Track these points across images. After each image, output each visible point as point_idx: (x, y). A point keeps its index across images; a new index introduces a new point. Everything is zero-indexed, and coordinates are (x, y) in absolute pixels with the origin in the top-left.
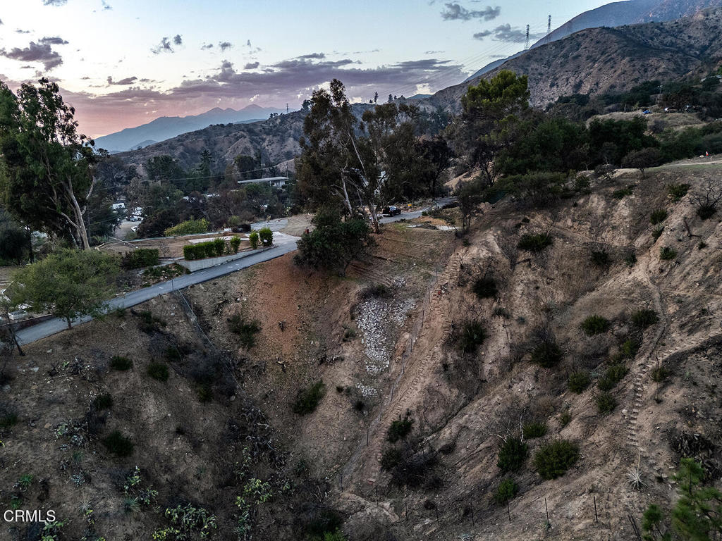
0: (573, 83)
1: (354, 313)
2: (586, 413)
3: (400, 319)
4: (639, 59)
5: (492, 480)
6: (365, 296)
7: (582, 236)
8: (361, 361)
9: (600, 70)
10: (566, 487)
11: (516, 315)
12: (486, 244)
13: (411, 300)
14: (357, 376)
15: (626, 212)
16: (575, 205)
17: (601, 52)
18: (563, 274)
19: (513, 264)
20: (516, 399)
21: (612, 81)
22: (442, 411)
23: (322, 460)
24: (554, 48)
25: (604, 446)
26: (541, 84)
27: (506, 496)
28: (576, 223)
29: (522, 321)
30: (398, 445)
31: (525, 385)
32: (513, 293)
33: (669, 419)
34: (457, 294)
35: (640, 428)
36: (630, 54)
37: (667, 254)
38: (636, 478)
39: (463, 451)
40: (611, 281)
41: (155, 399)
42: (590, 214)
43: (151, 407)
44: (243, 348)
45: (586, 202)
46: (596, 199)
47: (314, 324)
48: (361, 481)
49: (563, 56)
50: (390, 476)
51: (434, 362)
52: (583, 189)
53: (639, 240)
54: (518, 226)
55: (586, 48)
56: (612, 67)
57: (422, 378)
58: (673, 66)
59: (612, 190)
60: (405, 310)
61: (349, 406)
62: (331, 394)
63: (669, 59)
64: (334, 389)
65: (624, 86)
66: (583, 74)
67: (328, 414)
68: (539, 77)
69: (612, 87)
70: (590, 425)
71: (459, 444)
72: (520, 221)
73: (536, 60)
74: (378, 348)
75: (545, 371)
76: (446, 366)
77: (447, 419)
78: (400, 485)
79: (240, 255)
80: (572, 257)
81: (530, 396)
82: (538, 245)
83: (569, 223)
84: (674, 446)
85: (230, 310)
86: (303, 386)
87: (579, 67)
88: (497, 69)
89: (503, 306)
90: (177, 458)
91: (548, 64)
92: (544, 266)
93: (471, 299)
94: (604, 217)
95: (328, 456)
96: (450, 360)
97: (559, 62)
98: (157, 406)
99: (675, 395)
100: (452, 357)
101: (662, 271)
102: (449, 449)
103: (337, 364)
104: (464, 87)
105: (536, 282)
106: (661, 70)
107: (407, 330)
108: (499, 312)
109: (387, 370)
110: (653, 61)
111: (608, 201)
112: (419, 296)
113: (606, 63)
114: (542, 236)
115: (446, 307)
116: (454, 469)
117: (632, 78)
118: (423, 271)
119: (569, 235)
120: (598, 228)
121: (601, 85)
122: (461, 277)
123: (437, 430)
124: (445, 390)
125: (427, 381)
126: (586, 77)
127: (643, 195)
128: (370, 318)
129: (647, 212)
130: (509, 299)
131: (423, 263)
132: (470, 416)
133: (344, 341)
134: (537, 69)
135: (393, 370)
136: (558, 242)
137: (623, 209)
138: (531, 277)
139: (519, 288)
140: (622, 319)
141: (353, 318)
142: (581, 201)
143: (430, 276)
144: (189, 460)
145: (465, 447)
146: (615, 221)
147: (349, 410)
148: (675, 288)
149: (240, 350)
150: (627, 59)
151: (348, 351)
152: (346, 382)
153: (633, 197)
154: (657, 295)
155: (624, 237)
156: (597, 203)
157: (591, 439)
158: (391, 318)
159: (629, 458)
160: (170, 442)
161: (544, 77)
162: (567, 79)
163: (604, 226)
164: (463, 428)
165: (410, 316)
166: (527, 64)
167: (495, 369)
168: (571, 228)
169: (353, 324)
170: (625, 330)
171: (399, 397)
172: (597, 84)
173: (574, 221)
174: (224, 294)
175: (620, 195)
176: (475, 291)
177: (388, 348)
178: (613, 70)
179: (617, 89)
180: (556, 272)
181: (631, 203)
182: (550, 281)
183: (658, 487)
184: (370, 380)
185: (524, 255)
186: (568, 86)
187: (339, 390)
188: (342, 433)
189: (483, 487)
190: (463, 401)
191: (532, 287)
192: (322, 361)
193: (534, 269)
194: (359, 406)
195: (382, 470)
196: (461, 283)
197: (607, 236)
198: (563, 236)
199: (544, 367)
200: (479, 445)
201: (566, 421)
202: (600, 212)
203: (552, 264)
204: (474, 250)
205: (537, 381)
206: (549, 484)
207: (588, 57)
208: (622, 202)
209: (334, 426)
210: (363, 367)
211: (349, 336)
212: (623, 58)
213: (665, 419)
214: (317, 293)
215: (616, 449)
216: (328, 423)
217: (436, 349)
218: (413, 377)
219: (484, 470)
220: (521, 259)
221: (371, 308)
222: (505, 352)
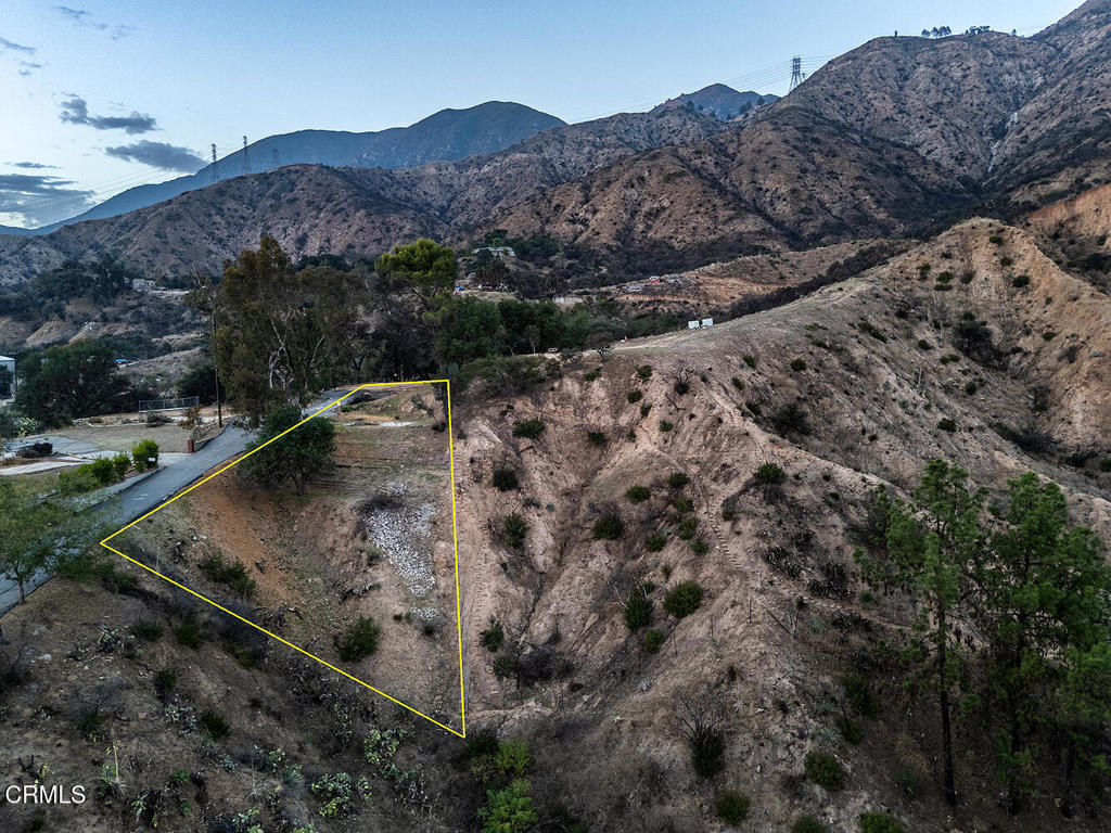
0: (293, 236)
1: (362, 531)
2: (685, 559)
3: (423, 529)
4: (378, 213)
5: (626, 642)
6: (367, 509)
7: (569, 419)
8: (401, 585)
9: (329, 222)
10: (709, 613)
11: (544, 503)
12: (483, 434)
13: (428, 506)
14: (406, 600)
15: (602, 393)
16: (552, 389)
17: (325, 198)
18: (568, 458)
19: (518, 454)
20: (598, 576)
21: (348, 239)
22: (519, 611)
23: (417, 698)
24: (256, 183)
25: (718, 576)
26: (245, 232)
27: (653, 646)
28: (559, 407)
29: (550, 508)
30: (501, 652)
31: (601, 559)
32: (533, 481)
33: (753, 543)
34: (475, 490)
35: (736, 556)
36: (364, 206)
37: (665, 427)
38: (758, 586)
39: (571, 635)
40: (617, 457)
41: (203, 671)
42: (569, 397)
43: (205, 682)
44: (241, 598)
45: (561, 386)
46: (569, 383)
47: (294, 559)
48: (486, 698)
49: (273, 196)
50: (514, 681)
51: (488, 565)
52: (555, 372)
53: (622, 418)
54: (504, 413)
55: (303, 189)
56: (345, 221)
57: (486, 584)
58: (418, 228)
59: (580, 373)
60: (425, 518)
61: (416, 634)
62: (389, 627)
63: (412, 219)
64: (390, 619)
65: (364, 247)
66: (306, 225)
67: (398, 648)
68: (242, 221)
69: (350, 246)
70: (696, 566)
71: (563, 631)
72: (504, 408)
73: (233, 197)
74: (416, 565)
75: (614, 543)
76: (504, 566)
77: (528, 617)
78: (530, 685)
79: (129, 482)
80: (569, 441)
81: (609, 568)
82: (533, 430)
83: (552, 407)
84: (767, 560)
85: (195, 553)
86: (335, 631)
87: (298, 214)
88: (170, 202)
89: (528, 495)
90: (271, 735)
91: (252, 205)
92: (546, 450)
93: (493, 494)
94: (582, 399)
95: (422, 692)
96: (505, 560)
97: (269, 203)
98: (211, 680)
99: (746, 526)
100: (505, 556)
101: (666, 441)
102: (556, 638)
103: (374, 593)
104: (112, 224)
105: (548, 468)
106: (406, 231)
107: (439, 539)
108: (530, 503)
109: (436, 586)
110: (394, 218)
111: (581, 384)
112: (436, 499)
113: (335, 214)
114: (535, 421)
115: (472, 507)
116: (572, 653)
117: (373, 237)
118: (419, 472)
119: (557, 418)
120: (581, 411)
121: (333, 242)
122: (474, 472)
123: (525, 630)
124: (512, 590)
125: (493, 585)
126: (311, 229)
127: (610, 377)
128: (384, 532)
129: (620, 393)
130: (531, 487)
131: (411, 464)
132: (558, 603)
133: (370, 565)
134: (236, 211)
135: (443, 585)
136: (550, 427)
137: (598, 390)
138: (541, 463)
139: (537, 476)
140: (658, 485)
141: (364, 538)
142: (556, 385)
143: (433, 477)
144: (283, 734)
145: (571, 631)
146: (595, 402)
147: (419, 638)
148: (685, 453)
149: (239, 600)
150: (363, 212)
151: (380, 575)
152: (400, 610)
153: (602, 379)
154: (674, 461)
155: (608, 417)
156: (571, 386)
157: (702, 575)
158: (412, 530)
159: (744, 576)
160: (253, 718)
161: (249, 222)
162: (285, 230)
163: (585, 408)
164: (557, 616)
165: (435, 523)
166: (220, 200)
167: (548, 558)
168: (554, 411)
169: (367, 544)
170: (665, 493)
171: (468, 608)
172: (328, 241)
173: (556, 405)
174: (172, 532)
175: (591, 377)
176: (495, 485)
177: (427, 563)
178: (346, 224)
179: (357, 250)
180: (561, 456)
181: (603, 385)
182: (559, 466)
183: (771, 588)
184: (421, 601)
185: (525, 442)
186: (287, 239)
187: (398, 618)
188: (424, 663)
189: (623, 651)
190: (532, 597)
191: (547, 472)
192: (346, 596)
193: (540, 456)
194: (429, 631)
195: (500, 679)
196: (478, 479)
197: (592, 417)
198: (552, 421)
199: (611, 539)
200: (584, 625)
201: (667, 572)
202: (577, 394)
203: (553, 448)
204: (475, 442)
205: (610, 553)
206: (688, 619)
207: (309, 203)
208: (595, 384)
209: (412, 658)
210: (405, 588)
211: (374, 559)
212: (357, 210)
213: (750, 543)
214: (276, 520)
215: (731, 573)
216: (403, 657)
217: (486, 551)
218: (472, 587)
219: (613, 637)
220: (522, 447)
221: (381, 522)
222: (550, 541)
